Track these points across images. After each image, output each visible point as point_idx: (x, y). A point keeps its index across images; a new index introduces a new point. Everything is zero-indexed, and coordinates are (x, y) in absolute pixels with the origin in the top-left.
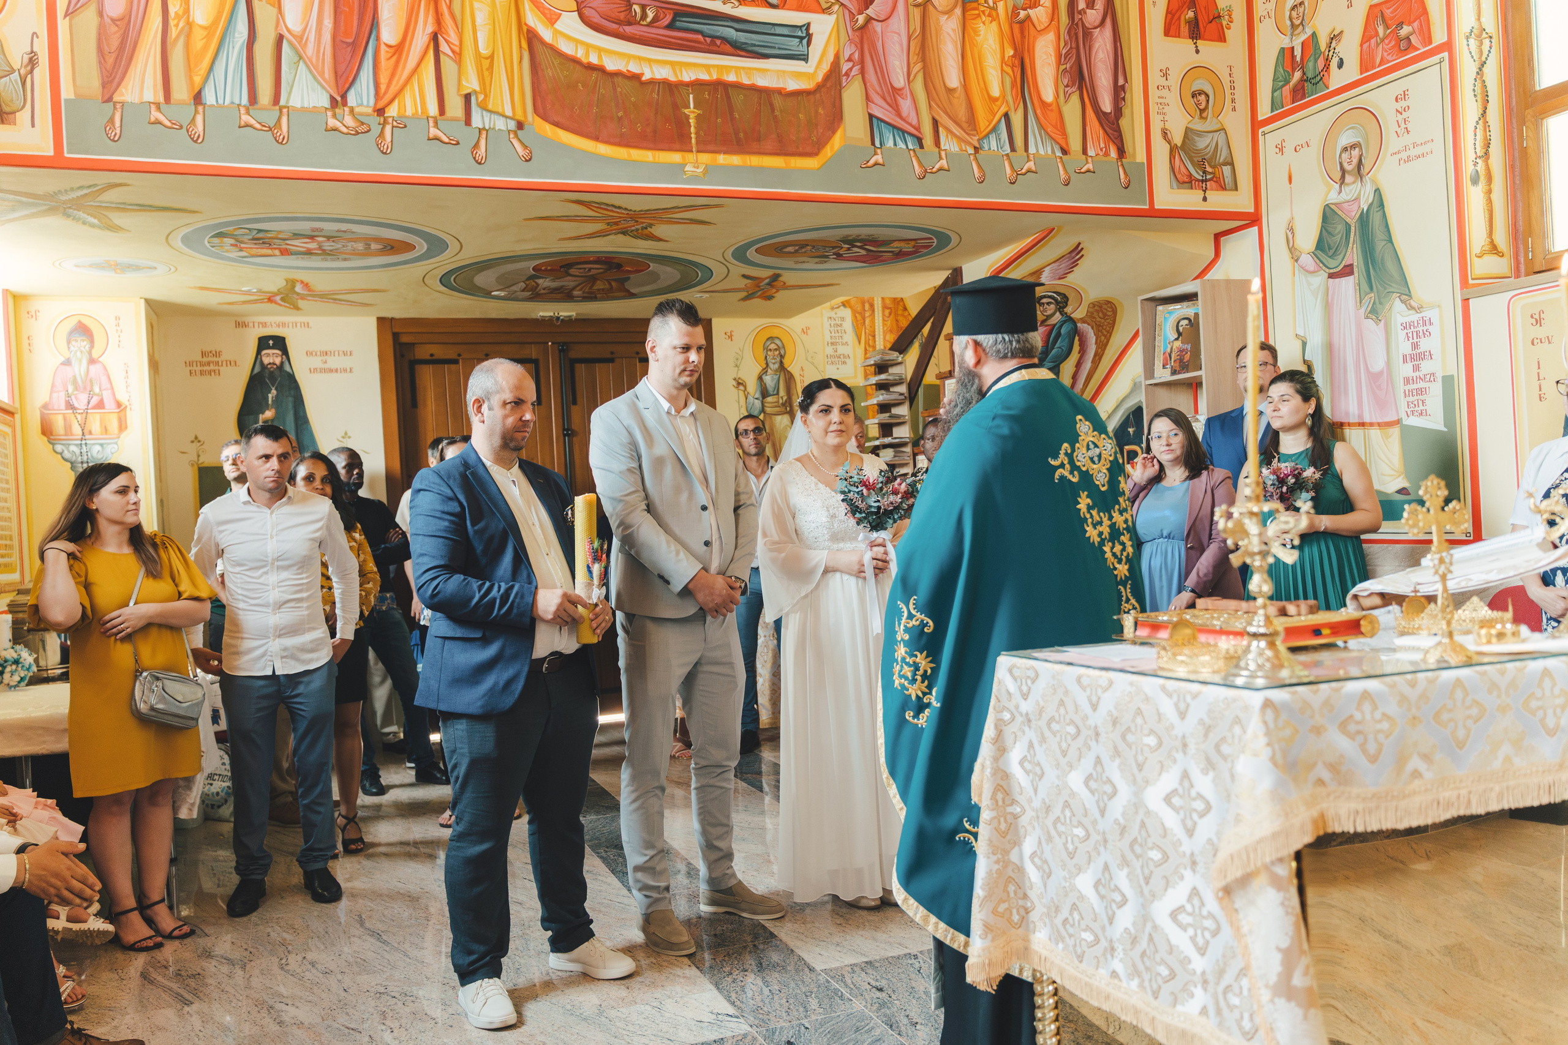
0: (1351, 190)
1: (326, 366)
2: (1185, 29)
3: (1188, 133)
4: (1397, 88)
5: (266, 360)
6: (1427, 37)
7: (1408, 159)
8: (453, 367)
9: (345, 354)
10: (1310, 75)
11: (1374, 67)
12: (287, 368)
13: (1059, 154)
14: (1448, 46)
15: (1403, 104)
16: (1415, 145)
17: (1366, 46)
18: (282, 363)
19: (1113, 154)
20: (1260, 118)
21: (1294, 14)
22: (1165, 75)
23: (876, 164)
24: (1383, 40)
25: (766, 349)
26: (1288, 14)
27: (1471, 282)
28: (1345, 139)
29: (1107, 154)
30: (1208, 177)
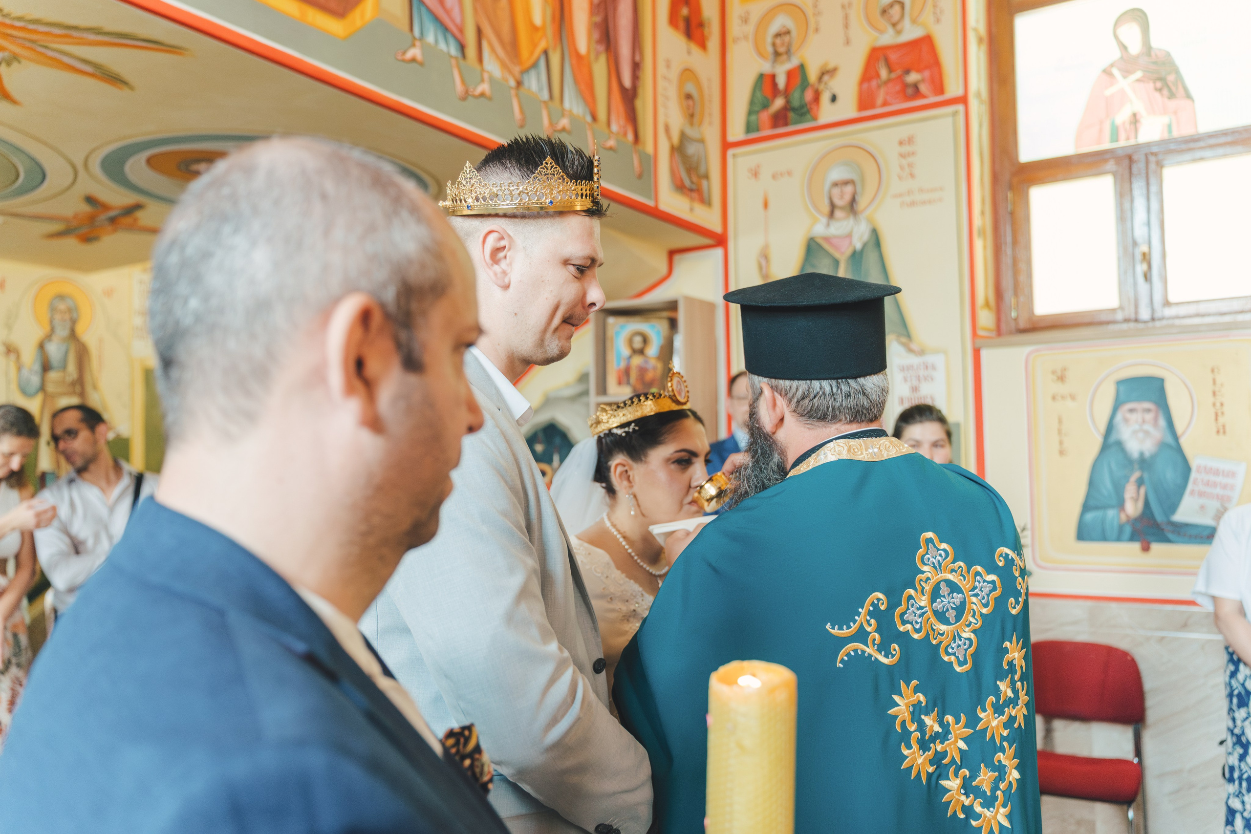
0: (841, 226)
2: (682, 24)
3: (683, 136)
4: (903, 132)
6: (939, 87)
7: (913, 204)
10: (796, 103)
11: (873, 106)
13: (589, 119)
14: (963, 100)
15: (906, 149)
16: (921, 190)
17: (865, 86)
19: (630, 137)
20: (732, 138)
21: (778, 41)
22: (668, 66)
23: (413, 60)
24: (886, 83)
25: (53, 309)
26: (769, 40)
27: (980, 333)
28: (837, 174)
29: (625, 134)
30: (694, 187)
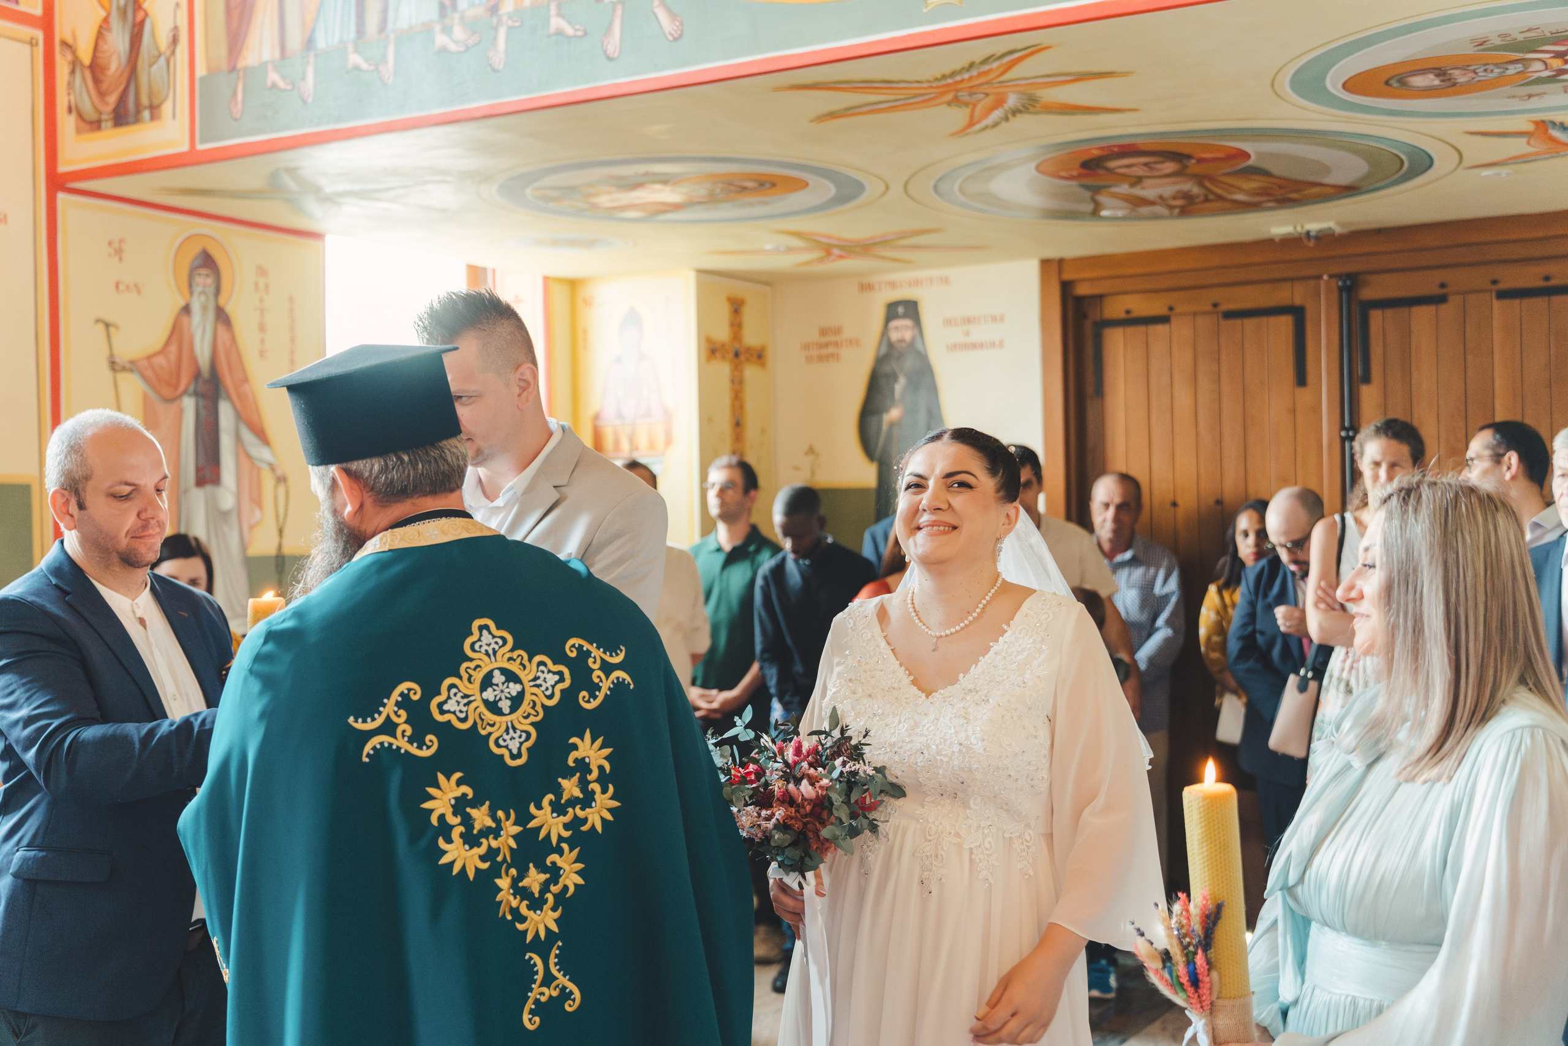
1: (969, 340)
5: (894, 336)
8: (1160, 329)
9: (994, 319)
12: (919, 346)
18: (913, 339)
